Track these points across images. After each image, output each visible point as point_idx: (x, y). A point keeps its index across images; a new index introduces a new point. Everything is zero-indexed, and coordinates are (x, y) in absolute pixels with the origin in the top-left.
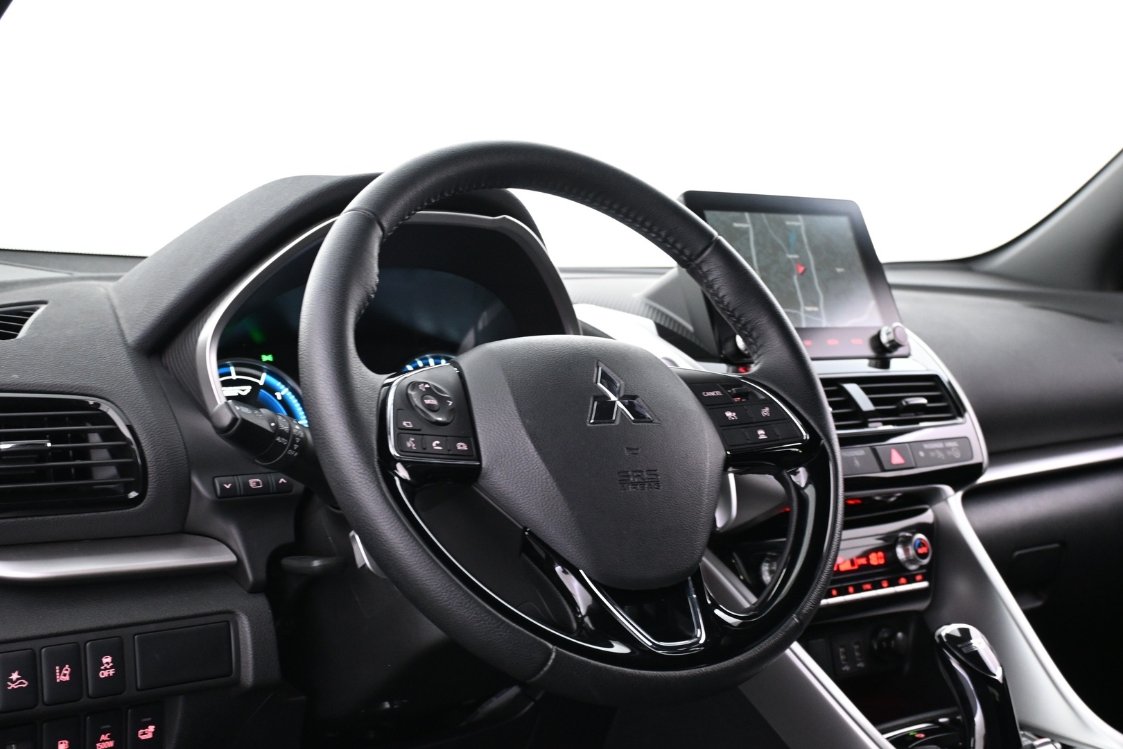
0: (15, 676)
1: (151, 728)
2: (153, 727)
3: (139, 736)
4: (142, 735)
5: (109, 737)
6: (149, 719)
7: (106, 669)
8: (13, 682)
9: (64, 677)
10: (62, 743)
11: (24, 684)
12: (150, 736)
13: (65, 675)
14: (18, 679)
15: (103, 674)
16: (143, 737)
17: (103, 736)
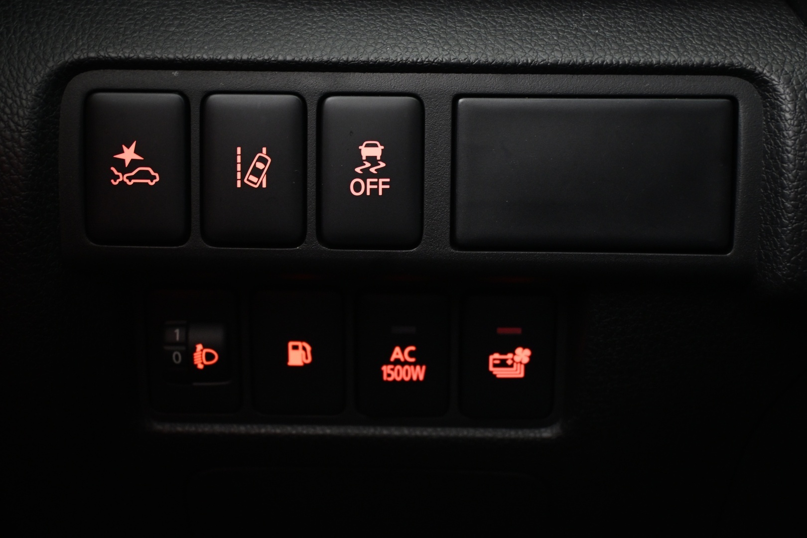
0: (129, 154)
1: (523, 355)
2: (528, 352)
3: (491, 368)
4: (495, 366)
5: (411, 354)
6: (518, 331)
7: (366, 174)
8: (123, 169)
9: (253, 179)
10: (295, 348)
11: (153, 178)
12: (518, 372)
13: (257, 173)
14: (134, 164)
15: (357, 187)
16: (501, 373)
17: (397, 349)
